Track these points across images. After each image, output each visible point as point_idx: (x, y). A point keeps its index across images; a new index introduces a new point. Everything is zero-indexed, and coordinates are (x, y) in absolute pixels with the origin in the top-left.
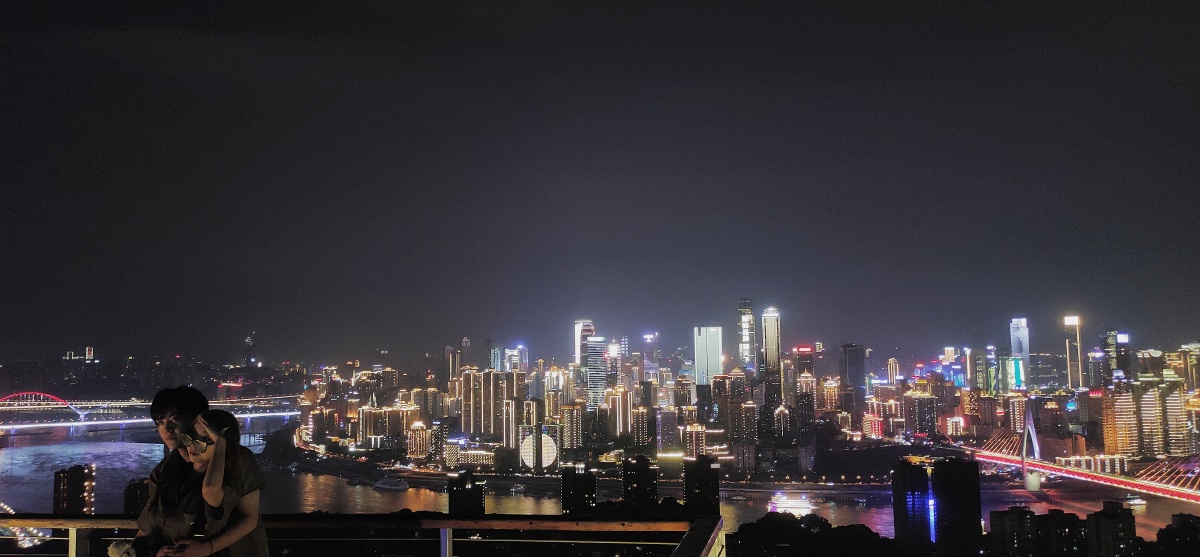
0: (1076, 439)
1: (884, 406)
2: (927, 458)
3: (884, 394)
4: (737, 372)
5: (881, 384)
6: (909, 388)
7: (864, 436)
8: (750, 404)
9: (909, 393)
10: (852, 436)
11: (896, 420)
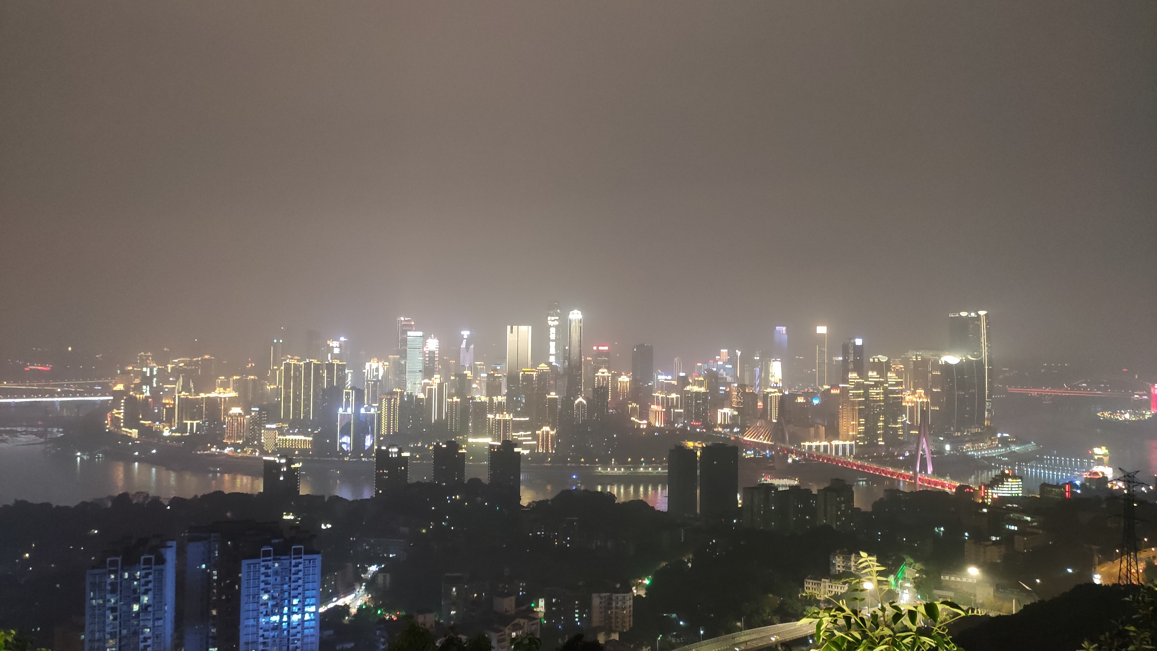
0: (817, 428)
1: (667, 399)
2: (699, 444)
3: (668, 388)
4: (543, 366)
5: (666, 380)
6: (689, 384)
7: (649, 424)
8: (553, 395)
9: (688, 388)
10: (640, 424)
11: (676, 411)
